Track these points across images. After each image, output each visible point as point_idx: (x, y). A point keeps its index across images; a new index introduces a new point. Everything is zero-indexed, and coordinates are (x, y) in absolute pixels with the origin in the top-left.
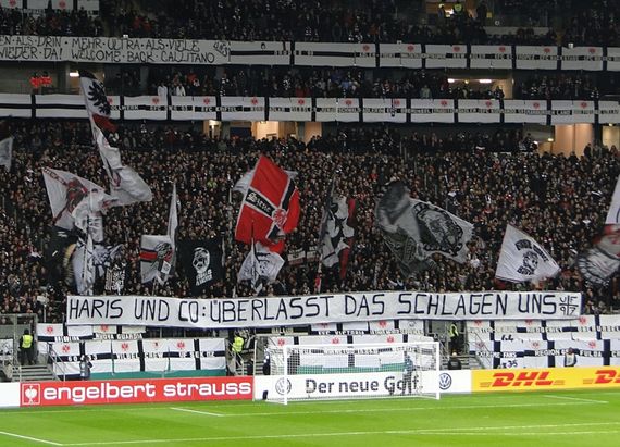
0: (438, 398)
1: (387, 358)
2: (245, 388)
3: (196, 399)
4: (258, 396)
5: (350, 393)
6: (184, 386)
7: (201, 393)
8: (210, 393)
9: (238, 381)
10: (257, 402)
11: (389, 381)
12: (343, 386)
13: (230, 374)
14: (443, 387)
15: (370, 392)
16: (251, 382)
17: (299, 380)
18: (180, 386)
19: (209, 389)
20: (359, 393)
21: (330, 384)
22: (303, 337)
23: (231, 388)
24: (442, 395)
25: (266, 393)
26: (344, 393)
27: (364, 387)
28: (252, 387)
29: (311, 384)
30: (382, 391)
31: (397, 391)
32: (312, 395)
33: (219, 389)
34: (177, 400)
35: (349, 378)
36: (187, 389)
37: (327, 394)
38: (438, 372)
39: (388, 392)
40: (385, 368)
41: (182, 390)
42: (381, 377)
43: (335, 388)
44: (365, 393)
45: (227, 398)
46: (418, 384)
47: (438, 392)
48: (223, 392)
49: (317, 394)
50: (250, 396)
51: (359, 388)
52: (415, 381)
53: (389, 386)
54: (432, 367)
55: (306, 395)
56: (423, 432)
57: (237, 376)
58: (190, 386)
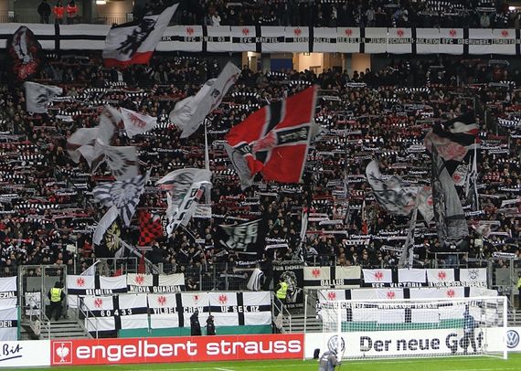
0: (505, 357)
1: (447, 313)
2: (294, 346)
3: (241, 358)
4: (309, 354)
5: (408, 351)
6: (229, 344)
7: (247, 352)
8: (256, 351)
9: (287, 339)
10: (308, 361)
11: (452, 338)
12: (402, 344)
13: (276, 330)
14: (511, 345)
15: (431, 351)
16: (301, 338)
17: (353, 338)
18: (223, 344)
19: (256, 347)
20: (419, 351)
21: (388, 342)
22: (356, 290)
23: (279, 346)
24: (510, 354)
25: (317, 352)
26: (402, 352)
27: (424, 345)
28: (302, 345)
29: (366, 342)
30: (444, 349)
31: (460, 350)
32: (367, 354)
33: (266, 347)
34: (221, 359)
35: (408, 335)
36: (231, 347)
37: (384, 353)
38: (506, 329)
39: (450, 351)
40: (445, 324)
41: (226, 349)
42: (441, 334)
43: (393, 346)
44: (425, 352)
45: (274, 356)
46: (483, 343)
47: (506, 350)
48: (270, 351)
49: (372, 352)
50: (301, 354)
51: (418, 346)
52: (480, 339)
53: (452, 344)
54: (497, 323)
55: (361, 354)
57: (286, 333)
58: (235, 344)
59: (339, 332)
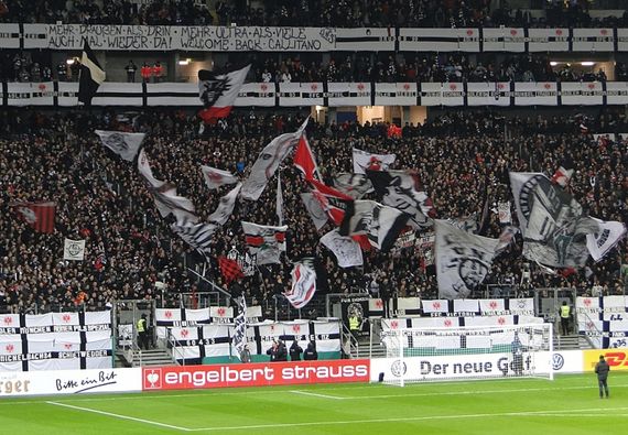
0: (551, 378)
1: (498, 339)
2: (361, 371)
3: (313, 382)
4: (374, 377)
5: (464, 374)
6: (302, 369)
7: (319, 376)
8: (327, 375)
9: (355, 364)
10: (374, 384)
11: (503, 362)
12: (458, 368)
13: (345, 356)
14: (556, 368)
15: (484, 373)
16: (367, 363)
17: (414, 363)
18: (297, 369)
19: (327, 372)
20: (473, 374)
21: (445, 366)
22: (416, 320)
23: (347, 371)
24: (556, 375)
25: (382, 375)
26: (458, 374)
27: (478, 368)
28: (368, 370)
29: (426, 366)
30: (496, 372)
31: (510, 372)
32: (427, 376)
33: (336, 372)
34: (295, 383)
35: (463, 359)
36: (304, 372)
37: (442, 375)
38: (551, 352)
39: (501, 373)
40: (496, 349)
41: (300, 373)
42: (494, 358)
43: (450, 370)
44: (479, 374)
45: (344, 381)
46: (531, 365)
47: (551, 372)
48: (339, 375)
49: (431, 375)
50: (367, 378)
51: (472, 369)
52: (528, 362)
53: (503, 367)
54: (544, 348)
55: (421, 377)
56: (542, 413)
57: (353, 359)
58: (308, 369)
59: (401, 357)
